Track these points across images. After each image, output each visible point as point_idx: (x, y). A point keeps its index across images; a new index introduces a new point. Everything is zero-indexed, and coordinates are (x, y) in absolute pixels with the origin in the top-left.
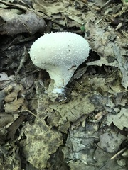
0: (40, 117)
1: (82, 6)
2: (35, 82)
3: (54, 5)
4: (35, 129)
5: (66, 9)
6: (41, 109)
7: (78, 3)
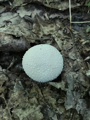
0: (9, 106)
1: (68, 32)
2: (17, 79)
3: (49, 26)
4: (3, 112)
5: (56, 32)
6: (12, 101)
7: (66, 29)
